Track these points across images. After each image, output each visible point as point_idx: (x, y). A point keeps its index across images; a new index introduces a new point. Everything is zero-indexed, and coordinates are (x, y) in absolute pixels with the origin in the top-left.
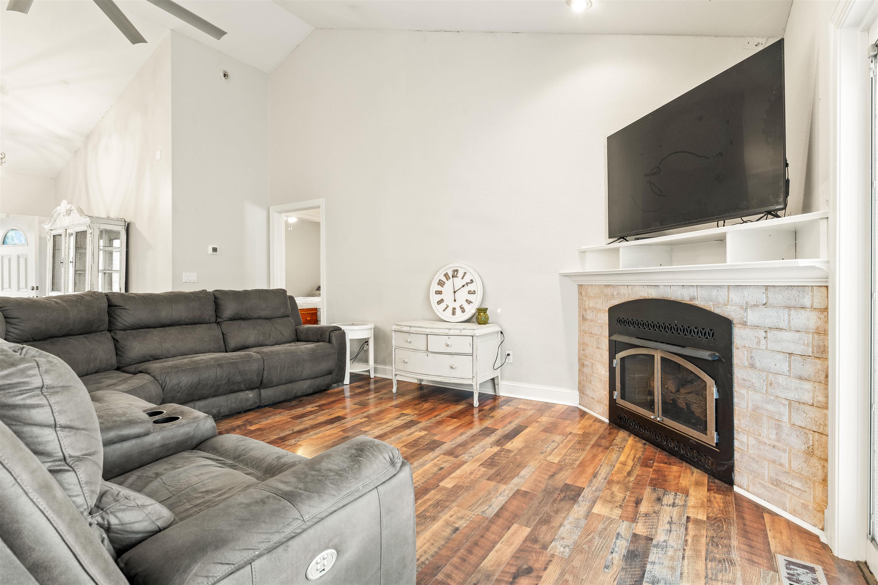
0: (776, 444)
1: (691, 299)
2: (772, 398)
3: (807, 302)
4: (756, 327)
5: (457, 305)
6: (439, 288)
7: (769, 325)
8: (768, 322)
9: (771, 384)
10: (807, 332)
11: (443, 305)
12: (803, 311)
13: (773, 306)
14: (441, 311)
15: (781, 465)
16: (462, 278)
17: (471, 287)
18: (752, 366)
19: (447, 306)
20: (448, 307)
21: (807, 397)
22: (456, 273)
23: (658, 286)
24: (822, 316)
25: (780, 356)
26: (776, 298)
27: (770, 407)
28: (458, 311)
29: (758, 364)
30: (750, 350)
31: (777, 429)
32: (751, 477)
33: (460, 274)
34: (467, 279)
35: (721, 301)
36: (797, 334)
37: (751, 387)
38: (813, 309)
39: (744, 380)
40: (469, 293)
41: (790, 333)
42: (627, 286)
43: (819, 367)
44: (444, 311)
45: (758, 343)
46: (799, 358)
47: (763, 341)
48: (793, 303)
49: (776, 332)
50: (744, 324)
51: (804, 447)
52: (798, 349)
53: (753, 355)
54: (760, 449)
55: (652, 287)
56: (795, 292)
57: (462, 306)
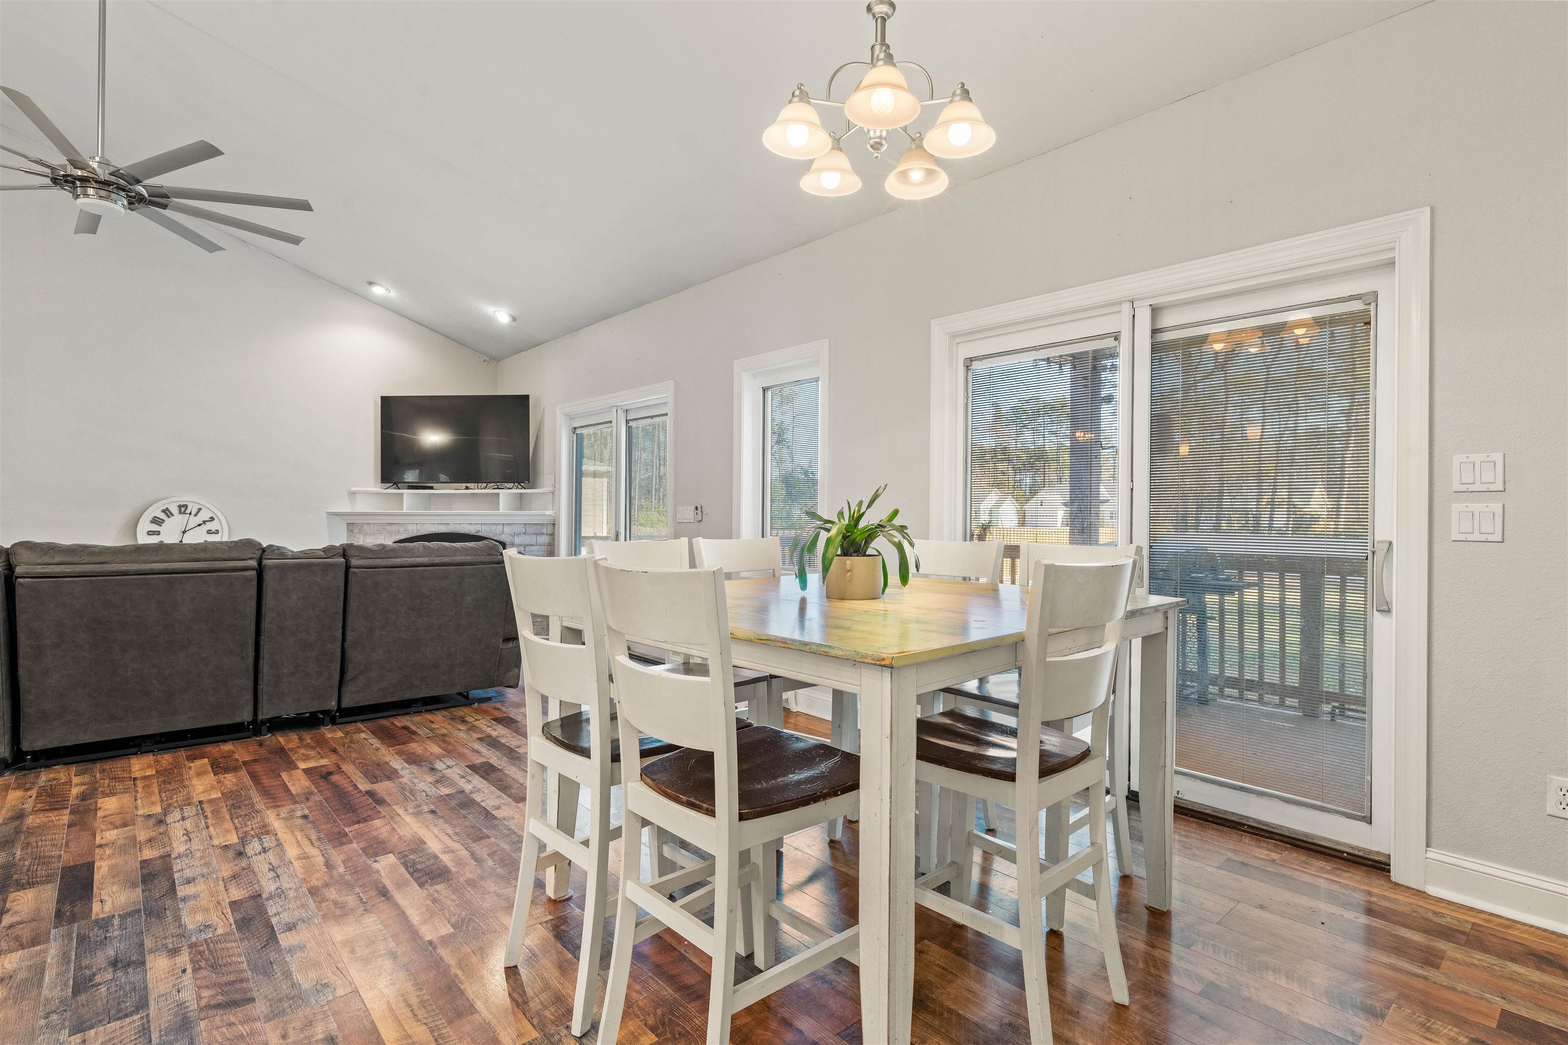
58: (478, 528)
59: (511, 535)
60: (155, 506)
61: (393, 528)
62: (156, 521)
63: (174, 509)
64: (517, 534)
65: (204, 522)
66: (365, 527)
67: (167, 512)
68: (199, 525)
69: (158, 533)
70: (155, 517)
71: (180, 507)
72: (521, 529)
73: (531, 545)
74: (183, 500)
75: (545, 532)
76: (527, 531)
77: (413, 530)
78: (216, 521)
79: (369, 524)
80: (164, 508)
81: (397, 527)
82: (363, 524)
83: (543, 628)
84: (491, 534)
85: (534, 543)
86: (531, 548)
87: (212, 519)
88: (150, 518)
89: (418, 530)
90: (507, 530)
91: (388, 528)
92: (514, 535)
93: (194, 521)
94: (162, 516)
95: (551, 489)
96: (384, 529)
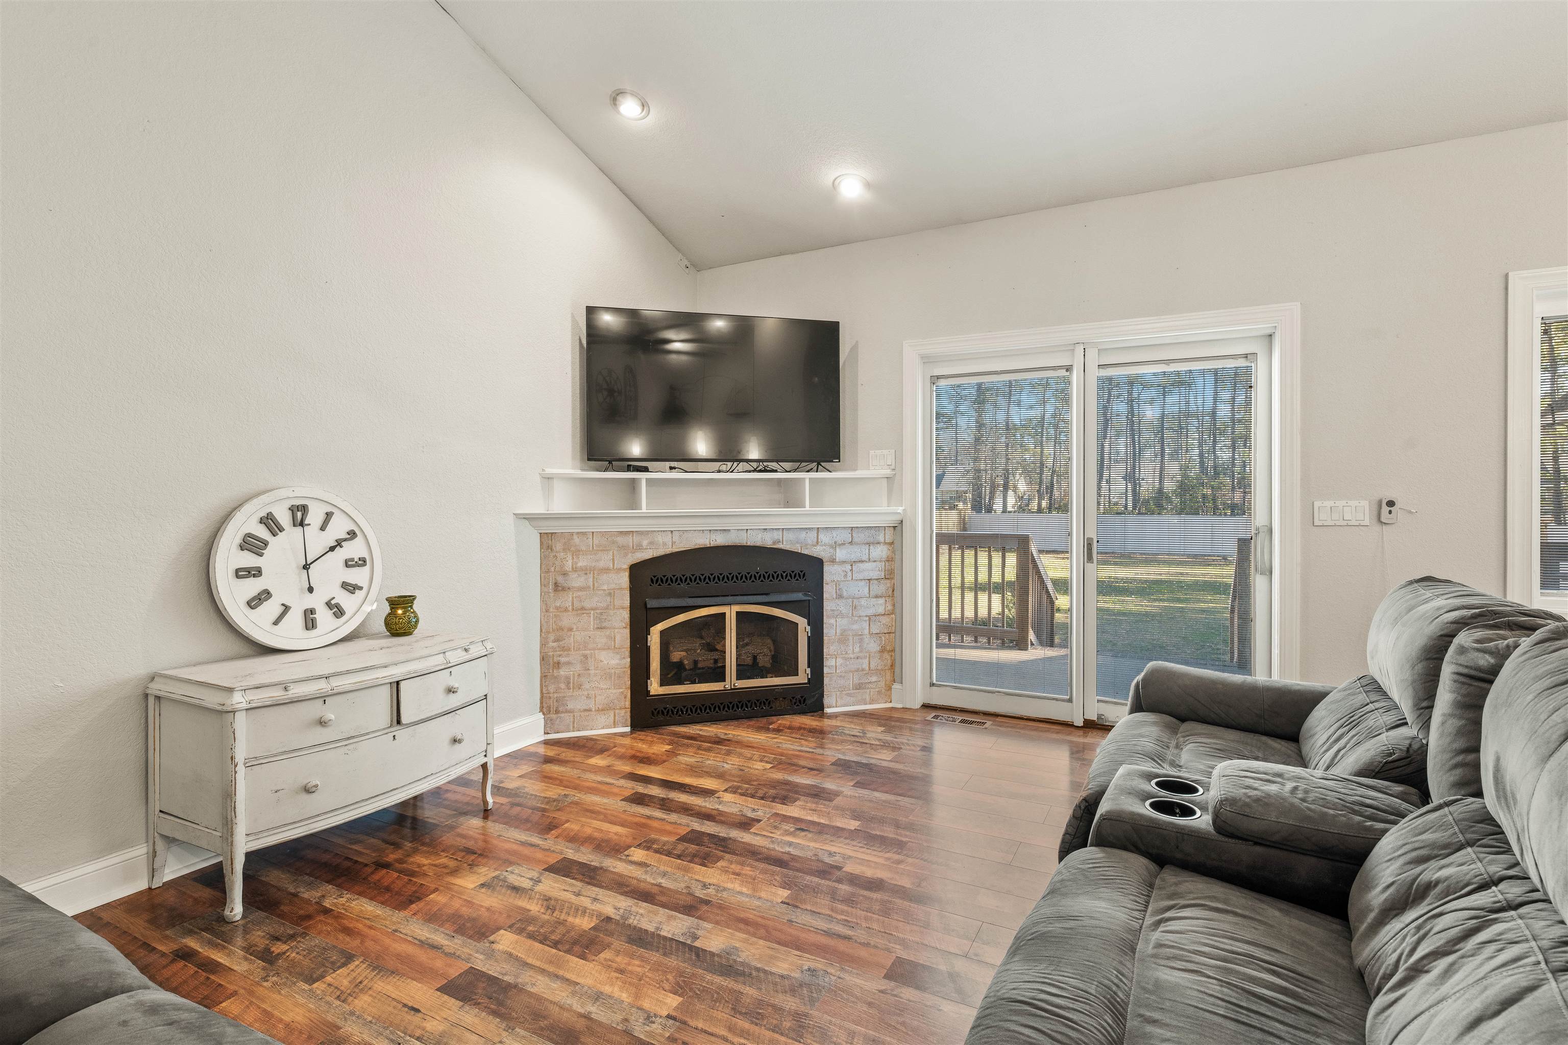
0: (860, 654)
1: (774, 543)
2: (856, 618)
3: (881, 539)
4: (844, 562)
5: (317, 601)
6: (248, 560)
7: (854, 560)
8: (854, 557)
9: (855, 608)
10: (880, 561)
11: (271, 608)
12: (878, 546)
13: (857, 544)
14: (267, 625)
15: (863, 670)
16: (323, 528)
17: (354, 550)
18: (840, 597)
19: (284, 608)
20: (286, 608)
21: (881, 610)
22: (299, 514)
23: (729, 530)
24: (891, 548)
25: (863, 583)
26: (859, 537)
27: (855, 627)
28: (324, 616)
29: (845, 594)
30: (837, 583)
31: (860, 642)
32: (838, 693)
33: (315, 517)
34: (339, 527)
35: (810, 542)
36: (875, 564)
37: (841, 615)
38: (885, 543)
39: (833, 610)
40: (347, 565)
41: (870, 564)
42: (672, 532)
43: (889, 585)
44: (276, 623)
45: (846, 576)
46: (876, 582)
47: (850, 574)
48: (871, 540)
49: (860, 565)
50: (833, 561)
51: (878, 648)
52: (875, 575)
53: (841, 586)
54: (846, 666)
55: (719, 532)
56: (873, 531)
57: (333, 602)
58: (777, 535)
59: (831, 546)
60: (248, 508)
61: (629, 540)
62: (252, 544)
63: (284, 518)
64: (840, 545)
65: (339, 543)
66: (576, 540)
67: (269, 522)
68: (332, 549)
69: (256, 572)
70: (249, 535)
71: (293, 509)
72: (847, 537)
73: (862, 561)
74: (299, 493)
75: (882, 540)
76: (855, 540)
77: (665, 544)
78: (359, 539)
79: (584, 534)
80: (263, 513)
81: (636, 539)
82: (572, 534)
83: (879, 692)
84: (798, 546)
85: (865, 558)
86: (861, 565)
87: (352, 535)
88: (238, 540)
89: (673, 543)
90: (824, 538)
91: (620, 540)
92: (835, 545)
93: (318, 541)
94: (262, 532)
95: (887, 472)
96: (614, 542)
